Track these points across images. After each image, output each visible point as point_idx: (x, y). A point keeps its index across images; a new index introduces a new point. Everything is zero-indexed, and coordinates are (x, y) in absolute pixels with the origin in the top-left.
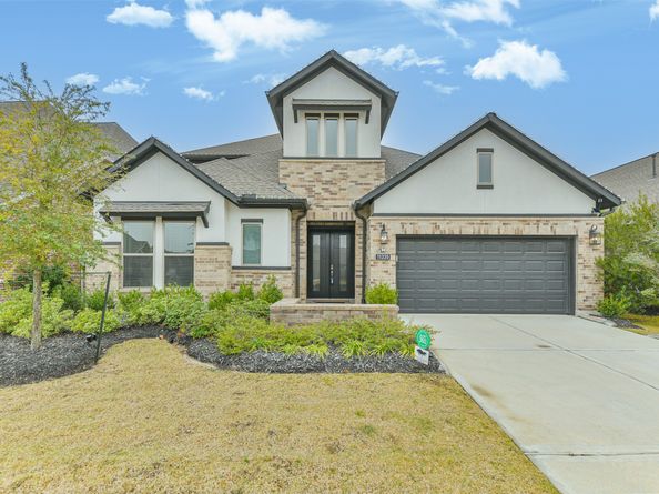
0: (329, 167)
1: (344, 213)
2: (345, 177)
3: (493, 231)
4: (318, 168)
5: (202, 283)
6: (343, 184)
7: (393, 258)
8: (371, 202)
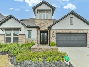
0: (43, 21)
1: (46, 29)
2: (46, 23)
3: (73, 32)
4: (41, 21)
5: (20, 42)
6: (46, 24)
7: (55, 37)
8: (51, 27)
